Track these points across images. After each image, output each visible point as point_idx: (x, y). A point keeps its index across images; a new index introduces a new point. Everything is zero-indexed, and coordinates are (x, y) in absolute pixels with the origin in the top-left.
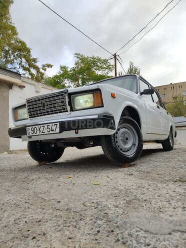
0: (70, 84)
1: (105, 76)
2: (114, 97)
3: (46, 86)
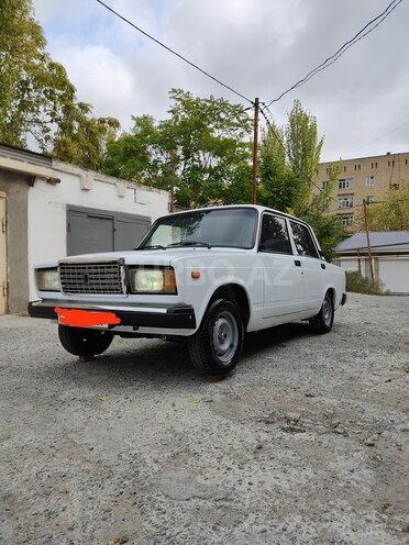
0: (159, 155)
1: (235, 141)
2: (195, 276)
3: (103, 177)
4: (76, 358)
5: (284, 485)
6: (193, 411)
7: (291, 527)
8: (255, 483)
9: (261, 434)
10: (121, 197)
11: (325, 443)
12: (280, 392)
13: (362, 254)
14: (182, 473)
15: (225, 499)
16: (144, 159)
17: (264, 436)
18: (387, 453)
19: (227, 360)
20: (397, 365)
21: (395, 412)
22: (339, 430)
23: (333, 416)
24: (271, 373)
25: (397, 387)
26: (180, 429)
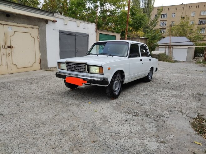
2: (109, 69)
3: (71, 19)
4: (69, 89)
5: (133, 131)
6: (108, 109)
7: (134, 141)
8: (125, 130)
9: (127, 116)
10: (78, 26)
11: (144, 120)
12: (133, 104)
13: (167, 46)
14: (106, 126)
15: (118, 133)
16: (84, 6)
17: (128, 117)
18: (161, 123)
19: (117, 93)
20: (170, 95)
21: (165, 111)
22: (148, 116)
23: (147, 112)
24: (130, 97)
25: (168, 103)
26: (105, 114)
